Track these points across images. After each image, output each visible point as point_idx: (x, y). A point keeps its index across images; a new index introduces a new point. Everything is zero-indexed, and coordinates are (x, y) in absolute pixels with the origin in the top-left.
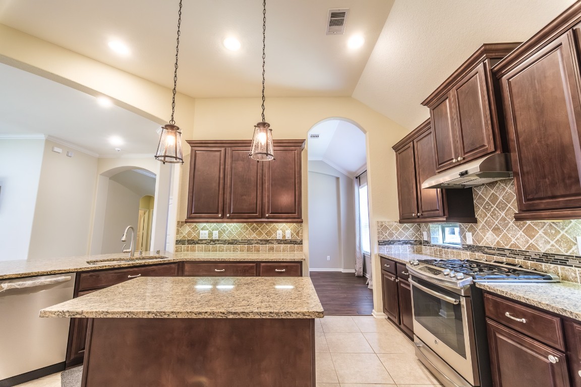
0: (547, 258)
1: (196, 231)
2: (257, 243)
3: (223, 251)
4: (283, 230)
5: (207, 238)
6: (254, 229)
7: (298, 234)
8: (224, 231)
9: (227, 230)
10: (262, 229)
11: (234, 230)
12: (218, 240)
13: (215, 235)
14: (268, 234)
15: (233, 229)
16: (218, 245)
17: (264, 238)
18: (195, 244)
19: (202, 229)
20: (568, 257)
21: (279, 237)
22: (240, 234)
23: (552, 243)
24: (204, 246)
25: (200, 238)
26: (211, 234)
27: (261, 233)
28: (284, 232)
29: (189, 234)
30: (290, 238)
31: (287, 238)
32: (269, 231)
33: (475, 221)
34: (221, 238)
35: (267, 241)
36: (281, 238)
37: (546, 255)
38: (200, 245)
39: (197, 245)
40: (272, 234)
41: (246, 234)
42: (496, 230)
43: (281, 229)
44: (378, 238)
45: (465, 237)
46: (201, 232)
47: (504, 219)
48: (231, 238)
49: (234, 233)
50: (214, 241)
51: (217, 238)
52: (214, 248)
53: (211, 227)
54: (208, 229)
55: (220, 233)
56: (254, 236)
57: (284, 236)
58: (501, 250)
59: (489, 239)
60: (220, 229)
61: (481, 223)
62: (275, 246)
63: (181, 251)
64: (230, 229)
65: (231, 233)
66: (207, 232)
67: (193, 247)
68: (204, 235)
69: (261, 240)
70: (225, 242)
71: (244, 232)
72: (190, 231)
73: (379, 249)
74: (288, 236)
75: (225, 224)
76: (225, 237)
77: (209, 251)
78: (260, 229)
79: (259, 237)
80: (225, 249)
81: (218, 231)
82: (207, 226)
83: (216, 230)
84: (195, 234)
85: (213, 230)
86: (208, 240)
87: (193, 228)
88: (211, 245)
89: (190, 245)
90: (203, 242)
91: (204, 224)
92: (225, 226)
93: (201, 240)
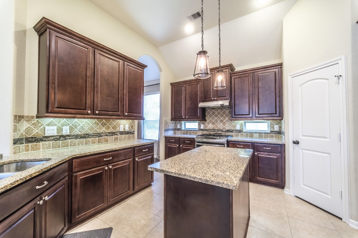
0: (228, 131)
1: (40, 127)
2: (106, 135)
3: (75, 145)
4: (124, 124)
5: (56, 134)
6: (105, 124)
7: (132, 127)
8: (76, 127)
9: (79, 125)
10: (109, 124)
11: (85, 125)
12: (68, 136)
13: (66, 131)
14: (114, 128)
16: (69, 140)
17: (111, 131)
18: (39, 141)
19: (48, 125)
20: (233, 130)
22: (92, 128)
23: (230, 127)
24: (51, 142)
25: (46, 135)
26: (60, 129)
27: (109, 128)
28: (124, 126)
29: (29, 130)
30: (128, 130)
31: (126, 130)
32: (115, 126)
33: (206, 120)
34: (72, 134)
35: (113, 134)
36: (123, 131)
37: (228, 130)
38: (47, 143)
39: (41, 143)
40: (117, 128)
41: (97, 129)
42: (213, 123)
43: (123, 124)
44: (165, 128)
45: (200, 126)
46: (47, 128)
47: (216, 120)
48: (83, 132)
49: (86, 128)
50: (65, 137)
51: (68, 134)
52: (65, 143)
53: (60, 122)
54: (56, 125)
55: (71, 129)
56: (104, 130)
57: (124, 129)
58: (214, 130)
59: (210, 126)
60: (71, 125)
61: (208, 121)
62: (119, 136)
63: (20, 152)
64: (82, 125)
66: (55, 128)
67: (36, 145)
68: (51, 131)
69: (109, 133)
70: (77, 137)
71: (96, 127)
72: (29, 127)
73: (165, 133)
74: (127, 129)
75: (76, 120)
76: (77, 132)
77: (59, 147)
78: (108, 124)
79: (107, 130)
80: (77, 143)
81: (69, 127)
82: (55, 122)
83: (66, 126)
84: (37, 131)
85: (62, 126)
86: (57, 136)
87: (34, 123)
88: (61, 141)
89: (30, 144)
90: (50, 138)
91: (51, 120)
92: (76, 122)
93: (46, 137)
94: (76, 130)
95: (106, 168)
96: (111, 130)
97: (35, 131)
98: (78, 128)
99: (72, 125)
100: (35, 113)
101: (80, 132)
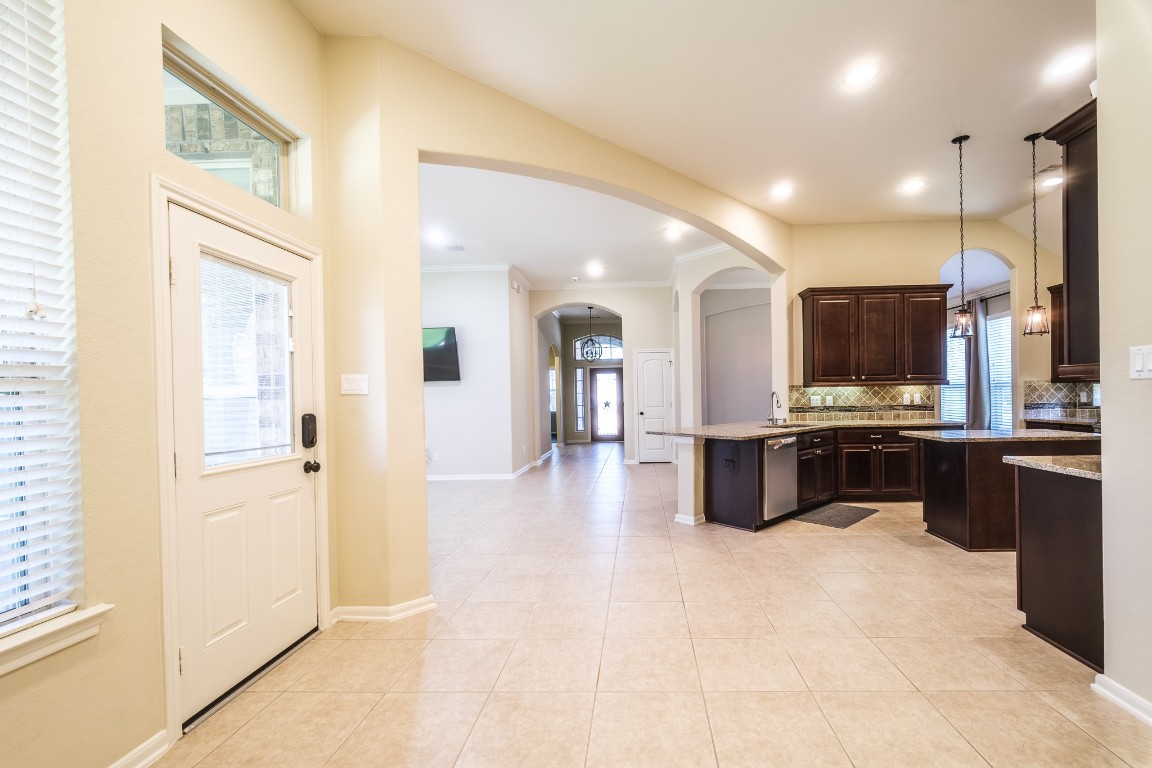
1: (807, 397)
2: (880, 410)
3: (839, 418)
4: (911, 393)
5: (820, 405)
6: (876, 394)
7: (928, 398)
8: (840, 396)
9: (843, 395)
10: (885, 393)
11: (851, 395)
12: (833, 407)
13: (829, 402)
14: (892, 398)
15: (850, 393)
16: (833, 413)
17: (888, 404)
18: (808, 412)
19: (813, 394)
21: (907, 402)
22: (859, 399)
24: (816, 413)
25: (812, 405)
26: (824, 400)
27: (884, 398)
28: (912, 396)
29: (798, 400)
30: (920, 403)
31: (915, 404)
32: (894, 396)
34: (836, 405)
35: (892, 408)
36: (909, 404)
38: (812, 414)
40: (898, 399)
41: (866, 399)
43: (909, 393)
44: (1026, 400)
46: (812, 397)
48: (849, 404)
49: (852, 399)
50: (828, 408)
51: (832, 405)
52: (829, 415)
53: (824, 391)
54: (821, 394)
55: (834, 398)
56: (876, 402)
57: (912, 401)
60: (834, 394)
62: (902, 412)
63: (793, 420)
64: (846, 394)
65: (849, 400)
66: (820, 398)
67: (804, 415)
68: (816, 401)
69: (885, 406)
70: (841, 409)
71: (864, 397)
72: (799, 397)
73: (1026, 414)
74: (917, 401)
75: (840, 388)
76: (841, 403)
77: (823, 419)
78: (882, 393)
79: (882, 403)
80: (841, 415)
81: (832, 396)
82: (818, 391)
83: (829, 395)
85: (826, 396)
86: (821, 407)
87: (802, 393)
88: (825, 413)
89: (800, 414)
90: (815, 409)
91: (815, 389)
92: (840, 390)
93: (813, 408)
94: (840, 401)
95: (874, 447)
96: (888, 402)
97: (803, 401)
98: (843, 398)
99: (836, 394)
100: (801, 383)
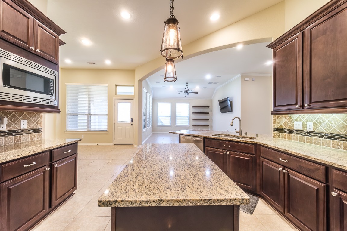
1: (291, 121)
5: (301, 129)
8: (320, 123)
9: (324, 122)
11: (332, 122)
12: (313, 132)
13: (310, 128)
16: (313, 138)
18: (291, 133)
19: (296, 120)
24: (298, 136)
25: (295, 129)
26: (304, 125)
29: (286, 123)
34: (316, 131)
38: (295, 135)
39: (292, 135)
46: (295, 122)
50: (309, 132)
51: (312, 130)
52: (309, 139)
53: (304, 118)
54: (301, 120)
55: (315, 125)
60: (314, 121)
64: (327, 121)
65: (329, 126)
66: (301, 123)
67: (290, 135)
68: (298, 125)
70: (321, 135)
76: (321, 129)
81: (312, 122)
82: (301, 117)
83: (310, 121)
84: (290, 124)
85: (306, 122)
86: (303, 131)
87: (288, 119)
88: (306, 136)
89: (287, 134)
90: (298, 132)
91: (298, 115)
92: (321, 117)
94: (320, 127)
97: (289, 124)
98: (323, 124)
99: (316, 121)
101: (325, 130)
